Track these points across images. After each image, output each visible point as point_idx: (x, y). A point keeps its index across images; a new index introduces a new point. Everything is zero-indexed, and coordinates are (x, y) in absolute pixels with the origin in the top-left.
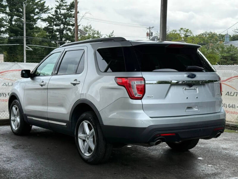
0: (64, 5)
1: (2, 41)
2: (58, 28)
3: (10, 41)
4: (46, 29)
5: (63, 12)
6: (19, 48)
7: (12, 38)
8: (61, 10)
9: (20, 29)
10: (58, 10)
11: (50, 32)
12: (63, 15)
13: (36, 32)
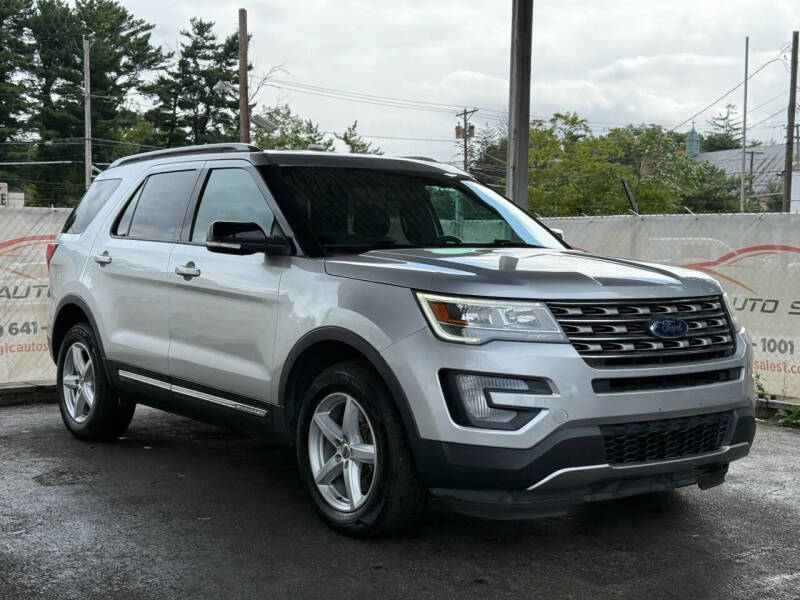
0: (207, 44)
1: (19, 154)
2: (190, 112)
3: (44, 152)
4: (154, 116)
5: (204, 65)
6: (73, 174)
7: (49, 143)
8: (199, 61)
9: (75, 118)
10: (190, 60)
11: (164, 127)
12: (204, 74)
13: (123, 126)
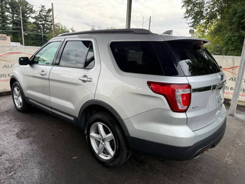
0: (44, 10)
1: (8, 29)
2: (42, 23)
3: (13, 29)
5: (44, 14)
6: (19, 33)
7: (14, 27)
8: (43, 13)
9: (19, 22)
10: (41, 13)
11: (37, 25)
12: (44, 15)
13: (29, 24)
